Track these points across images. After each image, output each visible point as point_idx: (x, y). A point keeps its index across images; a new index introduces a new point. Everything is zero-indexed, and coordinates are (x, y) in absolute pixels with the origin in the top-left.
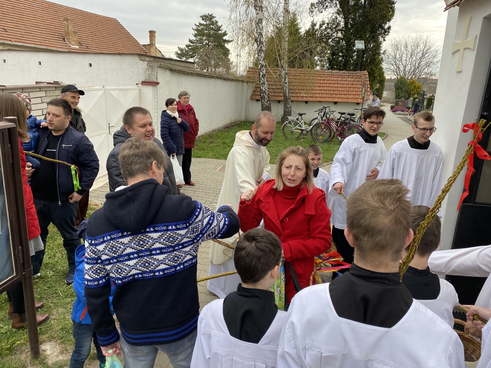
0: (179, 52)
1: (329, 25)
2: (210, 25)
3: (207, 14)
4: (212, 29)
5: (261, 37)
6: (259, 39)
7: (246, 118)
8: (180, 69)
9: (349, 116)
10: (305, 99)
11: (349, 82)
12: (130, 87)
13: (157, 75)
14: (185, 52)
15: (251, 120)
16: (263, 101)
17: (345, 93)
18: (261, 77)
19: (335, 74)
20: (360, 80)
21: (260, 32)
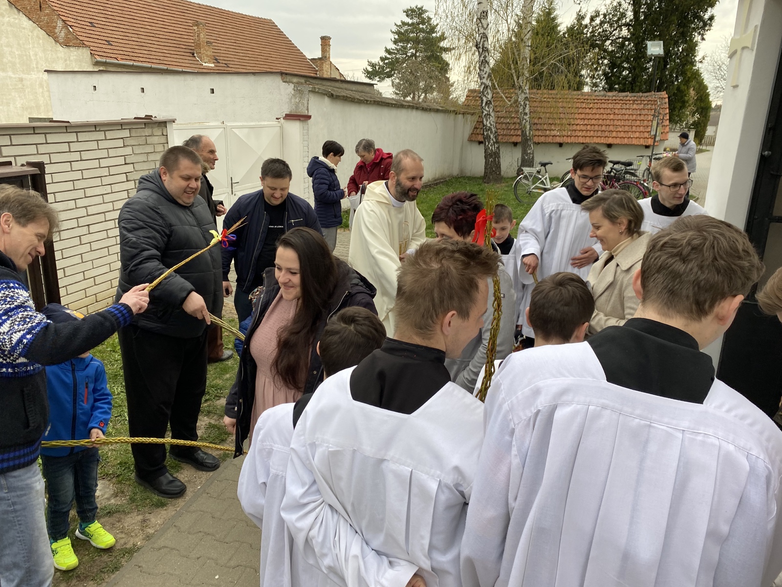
0: (370, 69)
1: (607, 17)
2: (418, 24)
3: (413, 6)
4: (422, 30)
5: (484, 41)
6: (481, 44)
7: (462, 171)
8: (346, 95)
9: (623, 167)
10: (559, 140)
11: (635, 111)
12: (266, 123)
13: (308, 104)
14: (379, 69)
15: (468, 174)
16: (487, 144)
17: (627, 129)
18: (484, 105)
19: (611, 98)
20: (653, 107)
21: (484, 33)
